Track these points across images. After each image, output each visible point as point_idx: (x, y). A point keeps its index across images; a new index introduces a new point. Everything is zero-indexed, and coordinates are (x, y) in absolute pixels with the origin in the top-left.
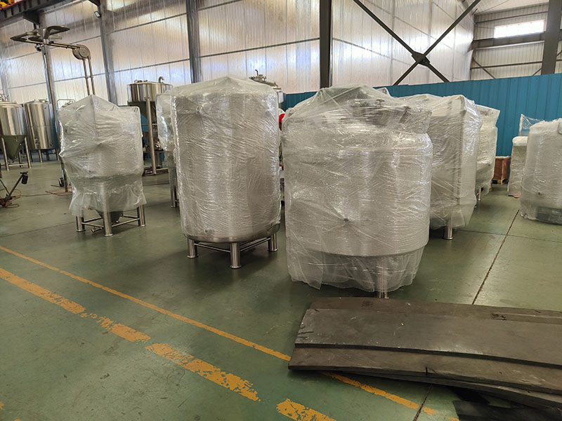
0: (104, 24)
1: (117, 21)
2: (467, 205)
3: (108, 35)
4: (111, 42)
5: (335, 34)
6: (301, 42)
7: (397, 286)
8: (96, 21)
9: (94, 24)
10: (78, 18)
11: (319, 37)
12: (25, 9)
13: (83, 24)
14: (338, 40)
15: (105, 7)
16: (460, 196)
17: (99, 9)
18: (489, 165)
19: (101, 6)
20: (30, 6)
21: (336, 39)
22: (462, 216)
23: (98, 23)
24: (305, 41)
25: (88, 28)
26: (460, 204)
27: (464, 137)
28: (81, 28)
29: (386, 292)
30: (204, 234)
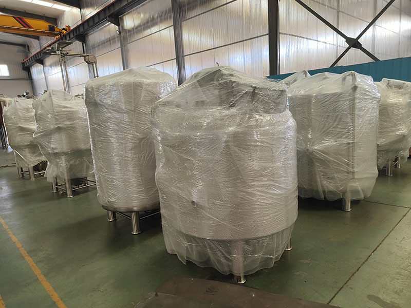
0: (122, 38)
1: (130, 36)
2: (366, 178)
3: (124, 46)
4: (127, 51)
5: (281, 30)
6: (254, 38)
7: (254, 269)
8: (118, 37)
9: (116, 39)
10: (108, 36)
11: (268, 33)
12: (76, 33)
13: (110, 40)
14: (285, 34)
15: (123, 27)
16: (356, 170)
17: (119, 28)
18: (404, 136)
19: (120, 27)
20: (79, 32)
21: (282, 34)
22: (360, 189)
23: (119, 38)
24: (257, 37)
25: (113, 43)
26: (356, 177)
27: (356, 113)
28: (109, 43)
29: (242, 275)
30: (107, 204)
